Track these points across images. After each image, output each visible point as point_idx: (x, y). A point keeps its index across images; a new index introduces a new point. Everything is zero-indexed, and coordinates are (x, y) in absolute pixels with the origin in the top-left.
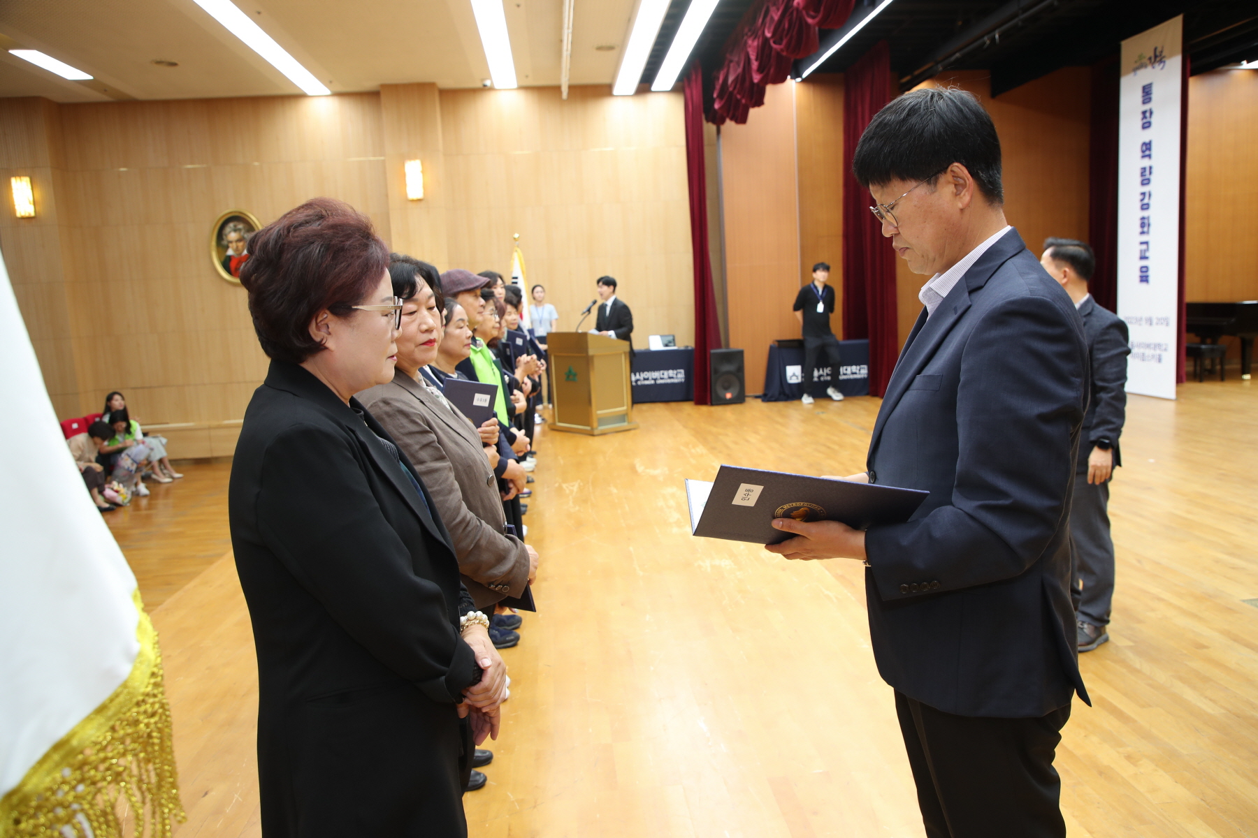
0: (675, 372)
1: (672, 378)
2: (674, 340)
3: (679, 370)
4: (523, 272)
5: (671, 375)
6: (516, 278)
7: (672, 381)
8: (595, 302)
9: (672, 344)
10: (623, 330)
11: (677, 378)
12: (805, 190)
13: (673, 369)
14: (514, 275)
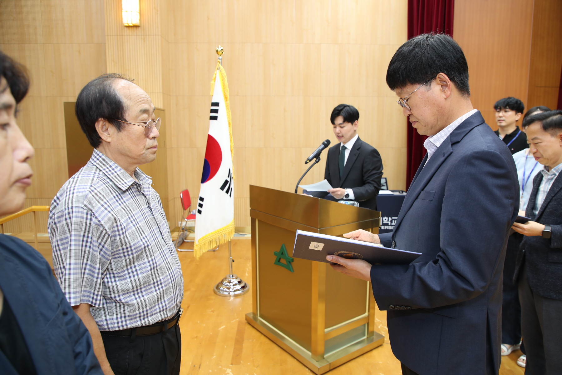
0: (390, 219)
1: (387, 225)
2: (386, 183)
3: (393, 218)
4: (226, 98)
5: (385, 222)
6: (217, 104)
7: (386, 227)
8: (327, 144)
9: (385, 188)
10: (368, 188)
11: (391, 225)
12: (536, 36)
13: (388, 217)
14: (214, 101)
